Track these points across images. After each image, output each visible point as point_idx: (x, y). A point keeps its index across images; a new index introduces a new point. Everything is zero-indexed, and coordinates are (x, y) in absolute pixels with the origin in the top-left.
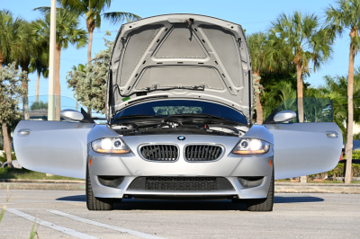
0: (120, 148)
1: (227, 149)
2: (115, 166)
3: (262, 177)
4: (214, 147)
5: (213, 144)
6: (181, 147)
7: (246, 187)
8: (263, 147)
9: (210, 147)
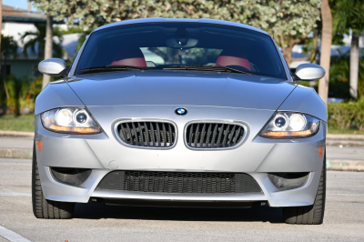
0: (85, 124)
1: (253, 129)
2: (76, 152)
3: (306, 174)
4: (232, 126)
5: (230, 121)
6: (181, 125)
7: (281, 188)
8: (309, 126)
9: (226, 126)
